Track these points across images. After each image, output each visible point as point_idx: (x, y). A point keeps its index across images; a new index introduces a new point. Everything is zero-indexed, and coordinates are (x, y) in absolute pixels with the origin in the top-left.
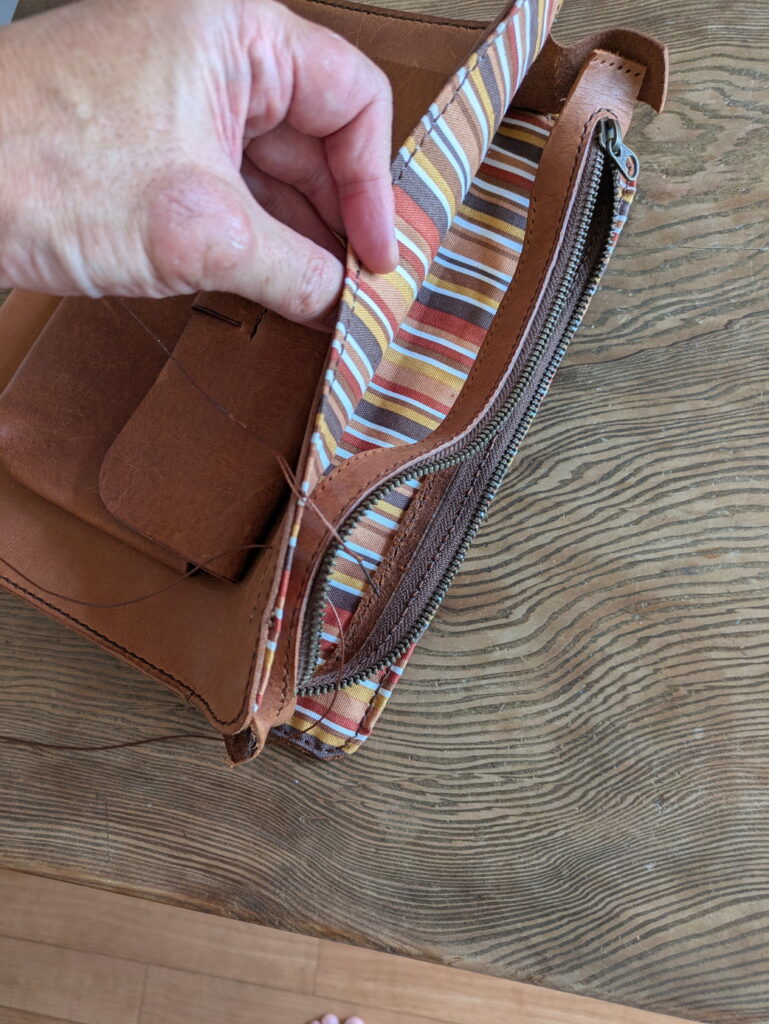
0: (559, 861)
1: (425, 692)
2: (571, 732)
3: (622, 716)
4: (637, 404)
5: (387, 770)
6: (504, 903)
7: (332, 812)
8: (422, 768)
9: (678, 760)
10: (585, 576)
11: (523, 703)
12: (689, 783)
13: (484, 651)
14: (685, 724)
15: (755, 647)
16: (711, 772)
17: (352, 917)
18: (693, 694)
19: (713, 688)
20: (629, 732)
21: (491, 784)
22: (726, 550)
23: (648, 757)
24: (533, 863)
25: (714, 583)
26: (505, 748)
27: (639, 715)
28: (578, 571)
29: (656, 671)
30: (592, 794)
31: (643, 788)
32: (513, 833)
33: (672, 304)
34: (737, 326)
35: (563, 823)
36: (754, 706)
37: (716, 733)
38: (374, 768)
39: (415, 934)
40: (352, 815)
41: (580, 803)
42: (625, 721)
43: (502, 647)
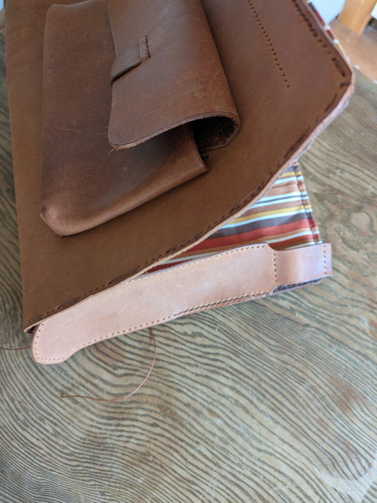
0: (44, 484)
1: (56, 372)
2: (96, 437)
3: (120, 448)
4: (242, 326)
5: (15, 390)
6: (9, 482)
8: (28, 401)
9: (123, 483)
10: (158, 379)
11: (88, 410)
12: (119, 496)
13: (93, 376)
14: (139, 472)
15: (193, 465)
16: (131, 499)
18: (153, 463)
19: (162, 467)
20: (116, 457)
21: (47, 431)
22: (218, 417)
23: (114, 472)
24: (34, 476)
25: (202, 426)
26: (66, 421)
27: (126, 453)
28: (158, 375)
29: (148, 441)
30: (81, 468)
31: (101, 483)
32: (38, 458)
33: (293, 297)
34: (308, 329)
35: (59, 470)
36: (171, 488)
37: (147, 485)
38: (11, 385)
41: (73, 468)
42: (119, 451)
43: (101, 380)
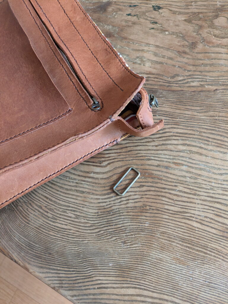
0: (81, 251)
1: (63, 179)
2: (105, 209)
3: (124, 209)
4: (173, 107)
5: (40, 201)
6: (57, 259)
7: (16, 208)
8: (51, 204)
9: (136, 231)
10: (132, 158)
11: (93, 194)
12: (136, 240)
13: (88, 172)
14: (144, 219)
15: (179, 201)
16: (145, 239)
17: (7, 245)
18: (151, 210)
19: (159, 210)
20: (124, 215)
21: (70, 217)
22: (183, 165)
23: (126, 226)
24: (72, 249)
25: (174, 175)
26: (81, 207)
27: (129, 211)
28: (130, 156)
29: (141, 198)
30: (102, 232)
31: (120, 236)
32: (70, 236)
33: (199, 78)
34: (218, 92)
35: (88, 238)
36: (170, 221)
37: (153, 226)
38: (36, 199)
39: (24, 258)
40: (22, 211)
41: (97, 234)
42: (124, 211)
43: (94, 173)
